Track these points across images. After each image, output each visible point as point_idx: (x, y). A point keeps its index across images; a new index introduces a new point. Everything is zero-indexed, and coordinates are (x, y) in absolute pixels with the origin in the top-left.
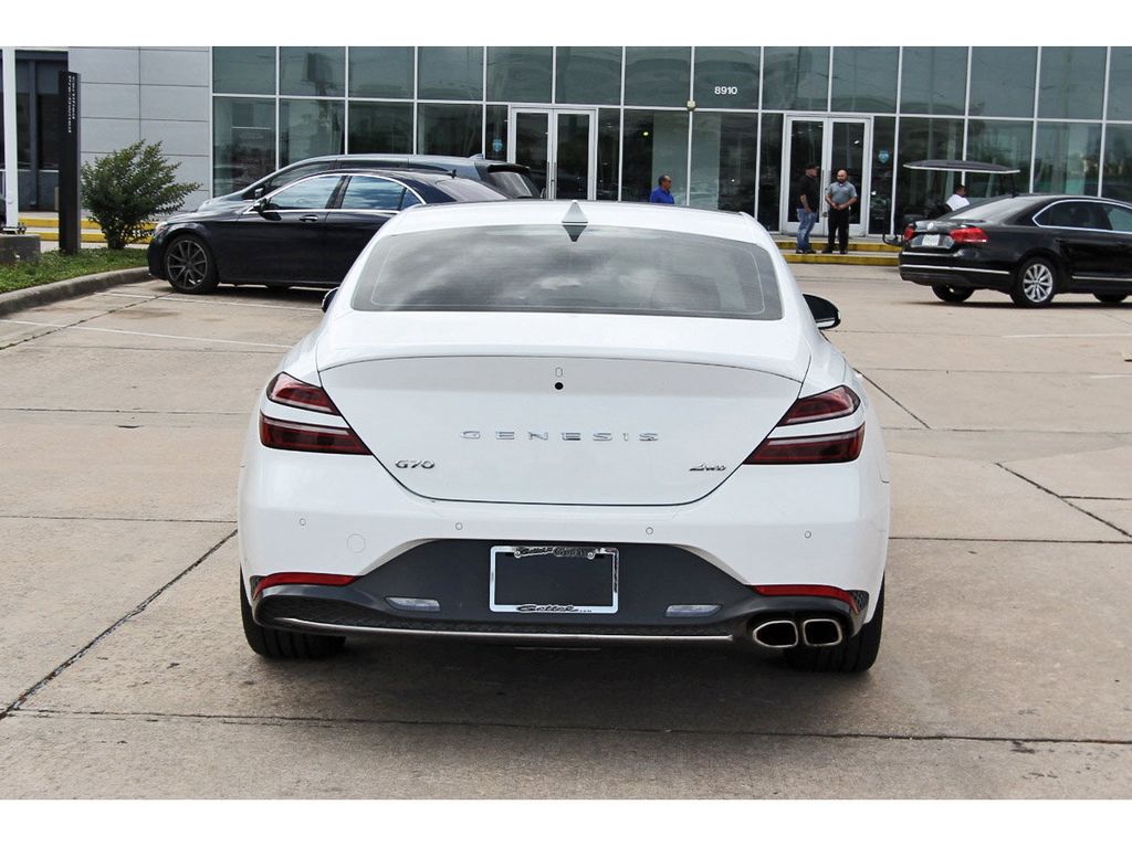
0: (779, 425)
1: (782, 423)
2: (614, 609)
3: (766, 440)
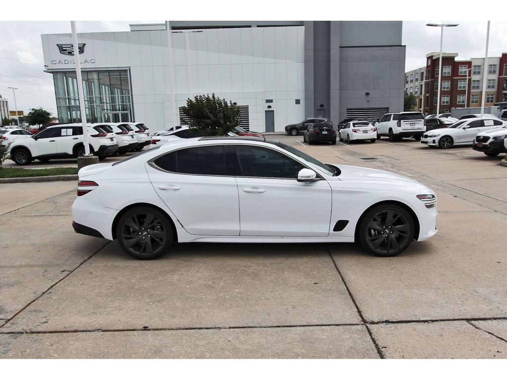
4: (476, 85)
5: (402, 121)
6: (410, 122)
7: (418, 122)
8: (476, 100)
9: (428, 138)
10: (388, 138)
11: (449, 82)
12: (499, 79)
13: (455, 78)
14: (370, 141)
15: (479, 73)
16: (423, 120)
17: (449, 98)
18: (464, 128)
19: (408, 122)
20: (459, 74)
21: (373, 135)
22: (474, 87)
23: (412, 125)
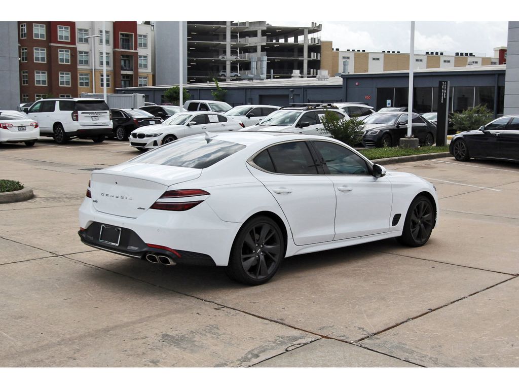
0: (160, 198)
1: (161, 198)
2: (117, 245)
3: (156, 202)
4: (84, 58)
5: (80, 112)
6: (92, 115)
7: (103, 114)
8: (87, 81)
9: (145, 138)
10: (52, 138)
11: (44, 50)
12: (114, 52)
13: (52, 44)
14: (23, 144)
15: (86, 40)
16: (108, 111)
17: (46, 75)
18: (188, 125)
19: (88, 115)
20: (59, 40)
21: (34, 133)
22: (81, 62)
23: (94, 118)
